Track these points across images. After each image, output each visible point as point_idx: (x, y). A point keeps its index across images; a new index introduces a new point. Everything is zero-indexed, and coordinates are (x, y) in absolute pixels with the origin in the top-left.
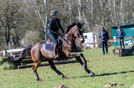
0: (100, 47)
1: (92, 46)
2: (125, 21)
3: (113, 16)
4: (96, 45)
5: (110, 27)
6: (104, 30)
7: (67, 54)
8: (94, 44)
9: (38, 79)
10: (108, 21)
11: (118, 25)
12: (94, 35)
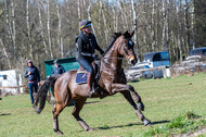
0: (26, 92)
1: (14, 91)
2: (65, 51)
3: (47, 44)
4: (21, 89)
5: (42, 62)
6: (33, 66)
7: (107, 85)
8: (18, 88)
9: (57, 130)
10: (40, 51)
11: (55, 58)
12: (17, 73)
